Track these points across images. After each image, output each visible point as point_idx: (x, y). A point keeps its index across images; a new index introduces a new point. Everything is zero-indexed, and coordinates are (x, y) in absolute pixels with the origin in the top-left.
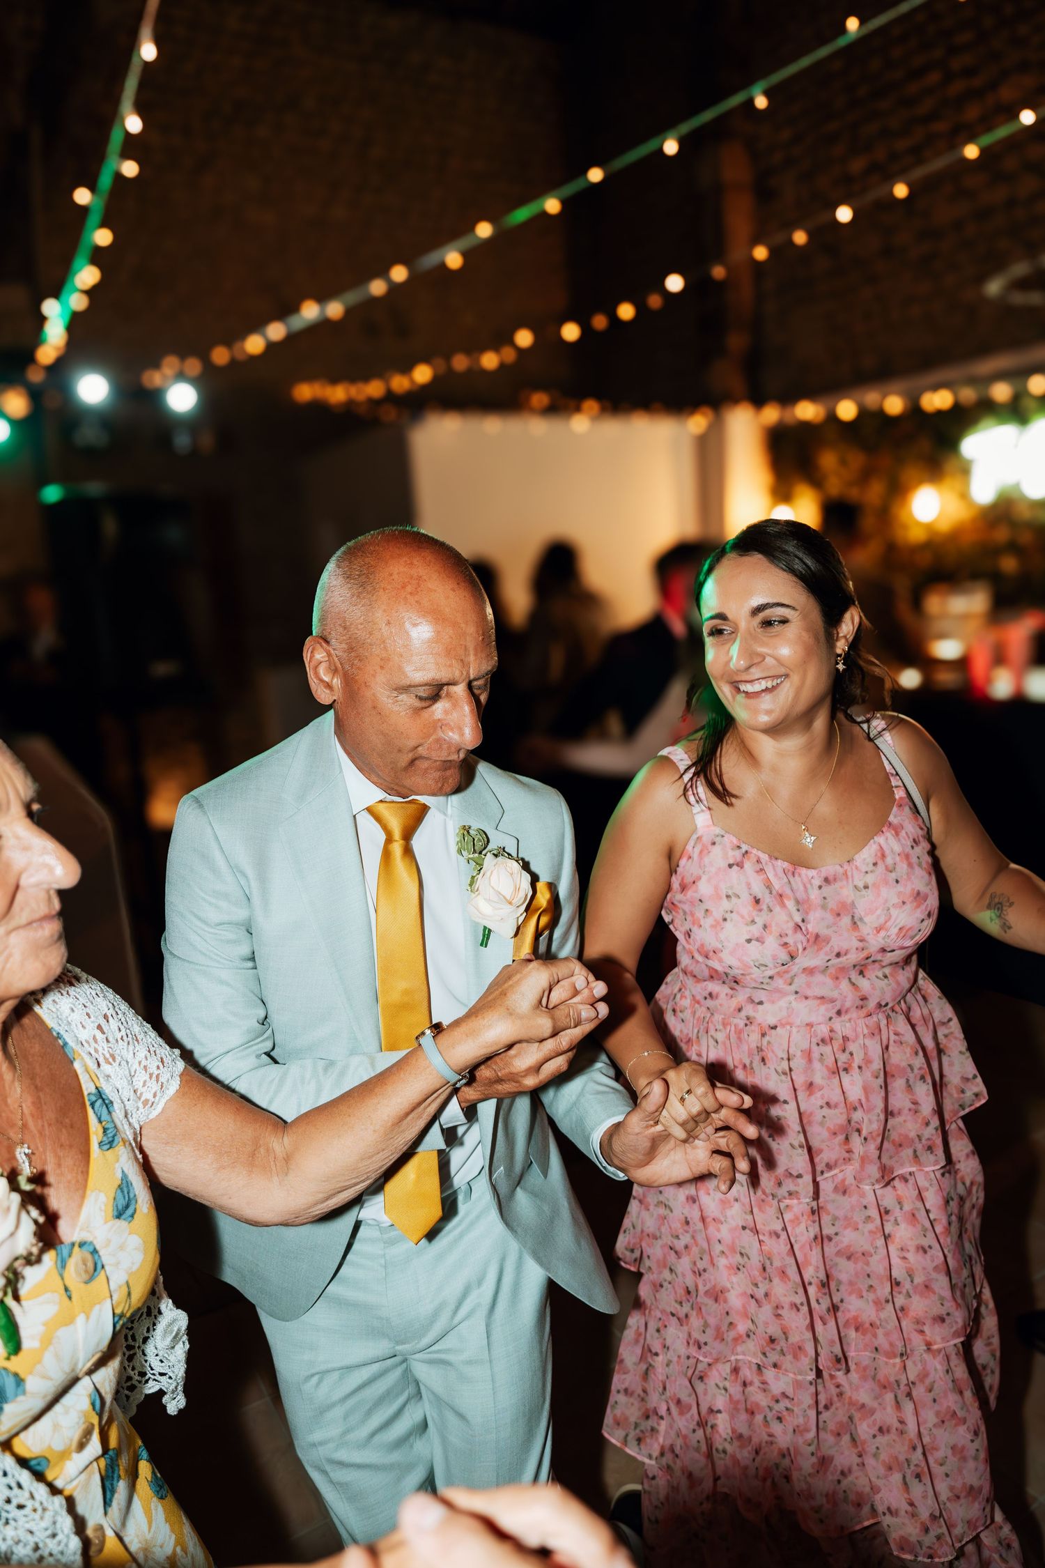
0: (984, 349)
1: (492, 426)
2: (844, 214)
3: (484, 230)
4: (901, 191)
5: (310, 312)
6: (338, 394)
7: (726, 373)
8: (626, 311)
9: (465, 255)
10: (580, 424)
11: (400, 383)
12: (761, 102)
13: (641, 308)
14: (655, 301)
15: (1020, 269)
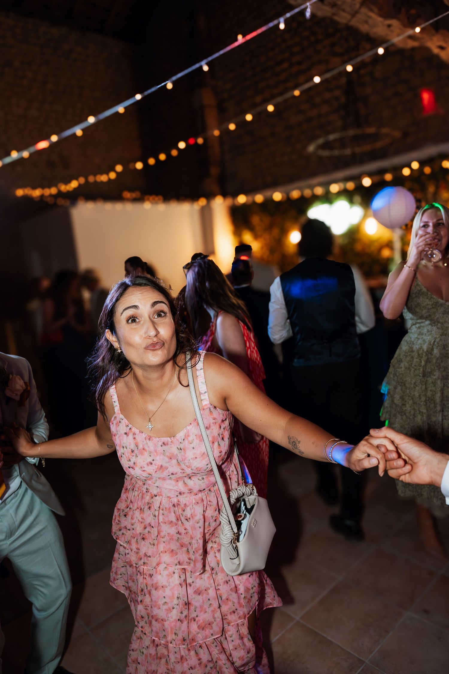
0: (313, 174)
1: (109, 206)
2: (249, 117)
3: (91, 120)
4: (271, 108)
5: (15, 155)
6: (37, 193)
7: (210, 184)
8: (162, 157)
9: (83, 130)
10: (147, 205)
11: (64, 188)
12: (206, 68)
13: (169, 155)
14: (174, 153)
15: (321, 141)
